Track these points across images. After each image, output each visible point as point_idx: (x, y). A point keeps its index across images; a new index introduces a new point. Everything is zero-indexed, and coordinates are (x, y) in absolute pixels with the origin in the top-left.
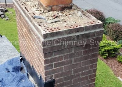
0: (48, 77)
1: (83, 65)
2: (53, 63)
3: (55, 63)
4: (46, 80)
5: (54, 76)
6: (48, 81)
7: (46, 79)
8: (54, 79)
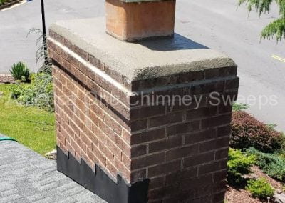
0: (136, 172)
1: (203, 151)
2: (148, 143)
3: (151, 142)
4: (132, 180)
5: (147, 171)
6: (136, 181)
7: (132, 176)
8: (147, 177)
